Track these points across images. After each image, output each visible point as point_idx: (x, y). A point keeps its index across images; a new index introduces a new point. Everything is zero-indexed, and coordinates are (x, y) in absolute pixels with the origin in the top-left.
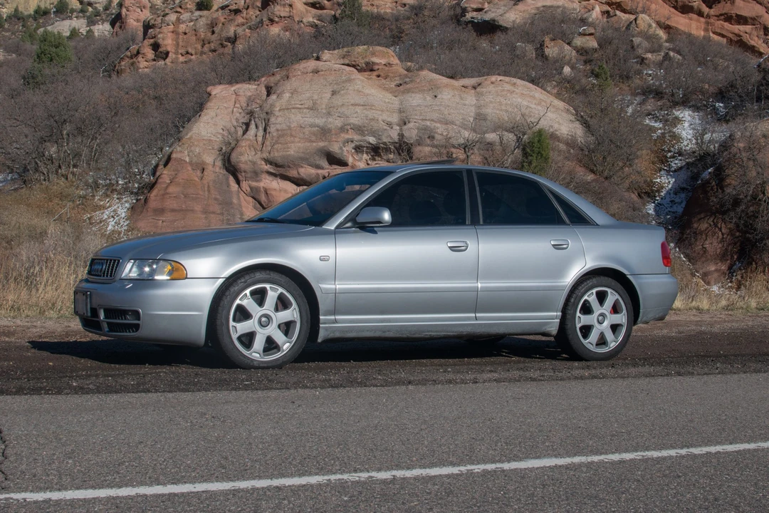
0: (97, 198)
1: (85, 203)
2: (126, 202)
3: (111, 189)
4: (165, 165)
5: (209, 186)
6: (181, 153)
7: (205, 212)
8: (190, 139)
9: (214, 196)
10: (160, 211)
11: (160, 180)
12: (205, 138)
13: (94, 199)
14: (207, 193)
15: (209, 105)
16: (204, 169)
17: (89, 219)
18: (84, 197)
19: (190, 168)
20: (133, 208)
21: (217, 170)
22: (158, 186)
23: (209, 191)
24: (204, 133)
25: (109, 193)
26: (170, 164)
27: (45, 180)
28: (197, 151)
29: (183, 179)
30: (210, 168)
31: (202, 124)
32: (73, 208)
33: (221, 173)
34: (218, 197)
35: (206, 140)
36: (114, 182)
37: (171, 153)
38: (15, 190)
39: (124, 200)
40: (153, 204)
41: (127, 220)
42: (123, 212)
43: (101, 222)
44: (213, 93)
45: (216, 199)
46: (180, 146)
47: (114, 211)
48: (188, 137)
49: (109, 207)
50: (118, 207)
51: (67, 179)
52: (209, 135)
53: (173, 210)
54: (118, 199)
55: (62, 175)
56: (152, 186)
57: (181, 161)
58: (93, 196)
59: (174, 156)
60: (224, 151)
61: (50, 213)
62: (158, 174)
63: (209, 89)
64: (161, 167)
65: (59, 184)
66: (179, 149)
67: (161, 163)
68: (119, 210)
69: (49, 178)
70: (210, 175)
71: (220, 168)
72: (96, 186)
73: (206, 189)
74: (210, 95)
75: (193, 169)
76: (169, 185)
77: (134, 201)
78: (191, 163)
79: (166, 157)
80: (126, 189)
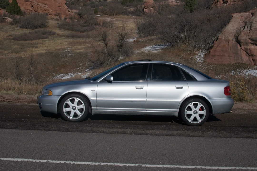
0: (195, 51)
1: (191, 53)
2: (204, 52)
3: (199, 48)
4: (217, 40)
5: (230, 48)
6: (222, 36)
7: (229, 56)
8: (225, 31)
9: (232, 51)
10: (214, 56)
11: (214, 46)
12: (230, 31)
13: (194, 51)
14: (230, 50)
15: (232, 20)
16: (229, 42)
17: (192, 58)
18: (191, 51)
19: (224, 42)
20: (205, 55)
21: (234, 42)
22: (213, 48)
23: (230, 49)
24: (229, 29)
25: (199, 49)
26: (218, 40)
27: (179, 45)
28: (227, 36)
29: (222, 45)
30: (231, 41)
31: (229, 27)
32: (187, 54)
33: (235, 43)
34: (233, 51)
35: (230, 32)
36: (200, 46)
37: (218, 36)
38: (170, 48)
39: (203, 52)
40: (212, 53)
41: (203, 58)
42: (202, 56)
43: (195, 59)
44: (234, 16)
45: (233, 52)
46: (221, 34)
47: (200, 55)
48: (224, 31)
49: (198, 54)
50: (201, 54)
51: (186, 45)
52: (231, 30)
53: (218, 56)
54: (201, 51)
55: (185, 44)
56: (212, 47)
57: (221, 39)
58: (194, 50)
59: (219, 37)
60: (236, 36)
61: (179, 56)
62: (214, 43)
63: (232, 15)
64: (215, 41)
65: (183, 46)
66: (221, 35)
67: (215, 40)
68: (201, 55)
69: (180, 44)
70: (231, 44)
71: (235, 41)
72: (195, 47)
73: (229, 49)
74: (233, 16)
75: (225, 42)
76: (217, 47)
77: (206, 52)
78: (225, 40)
79: (217, 38)
80: (204, 48)
